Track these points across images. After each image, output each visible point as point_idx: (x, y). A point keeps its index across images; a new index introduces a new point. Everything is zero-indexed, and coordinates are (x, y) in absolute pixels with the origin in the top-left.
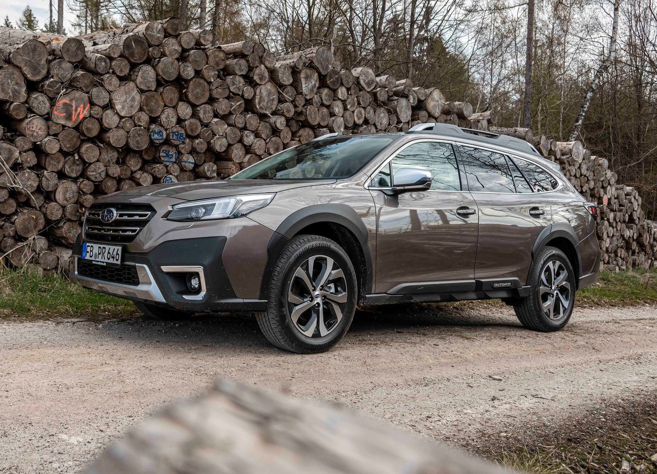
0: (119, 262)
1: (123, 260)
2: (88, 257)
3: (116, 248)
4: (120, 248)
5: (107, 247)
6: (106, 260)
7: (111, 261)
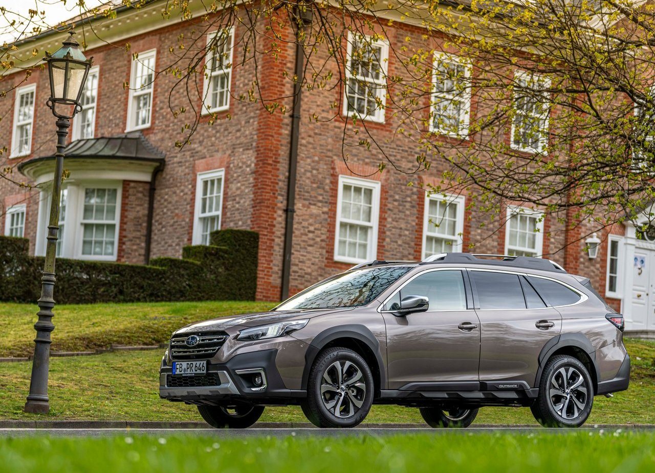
0: (205, 372)
1: (207, 370)
2: (178, 372)
3: (202, 362)
4: (205, 362)
5: (194, 363)
6: (194, 372)
7: (198, 372)
